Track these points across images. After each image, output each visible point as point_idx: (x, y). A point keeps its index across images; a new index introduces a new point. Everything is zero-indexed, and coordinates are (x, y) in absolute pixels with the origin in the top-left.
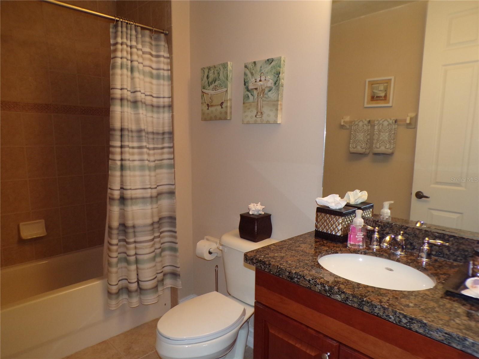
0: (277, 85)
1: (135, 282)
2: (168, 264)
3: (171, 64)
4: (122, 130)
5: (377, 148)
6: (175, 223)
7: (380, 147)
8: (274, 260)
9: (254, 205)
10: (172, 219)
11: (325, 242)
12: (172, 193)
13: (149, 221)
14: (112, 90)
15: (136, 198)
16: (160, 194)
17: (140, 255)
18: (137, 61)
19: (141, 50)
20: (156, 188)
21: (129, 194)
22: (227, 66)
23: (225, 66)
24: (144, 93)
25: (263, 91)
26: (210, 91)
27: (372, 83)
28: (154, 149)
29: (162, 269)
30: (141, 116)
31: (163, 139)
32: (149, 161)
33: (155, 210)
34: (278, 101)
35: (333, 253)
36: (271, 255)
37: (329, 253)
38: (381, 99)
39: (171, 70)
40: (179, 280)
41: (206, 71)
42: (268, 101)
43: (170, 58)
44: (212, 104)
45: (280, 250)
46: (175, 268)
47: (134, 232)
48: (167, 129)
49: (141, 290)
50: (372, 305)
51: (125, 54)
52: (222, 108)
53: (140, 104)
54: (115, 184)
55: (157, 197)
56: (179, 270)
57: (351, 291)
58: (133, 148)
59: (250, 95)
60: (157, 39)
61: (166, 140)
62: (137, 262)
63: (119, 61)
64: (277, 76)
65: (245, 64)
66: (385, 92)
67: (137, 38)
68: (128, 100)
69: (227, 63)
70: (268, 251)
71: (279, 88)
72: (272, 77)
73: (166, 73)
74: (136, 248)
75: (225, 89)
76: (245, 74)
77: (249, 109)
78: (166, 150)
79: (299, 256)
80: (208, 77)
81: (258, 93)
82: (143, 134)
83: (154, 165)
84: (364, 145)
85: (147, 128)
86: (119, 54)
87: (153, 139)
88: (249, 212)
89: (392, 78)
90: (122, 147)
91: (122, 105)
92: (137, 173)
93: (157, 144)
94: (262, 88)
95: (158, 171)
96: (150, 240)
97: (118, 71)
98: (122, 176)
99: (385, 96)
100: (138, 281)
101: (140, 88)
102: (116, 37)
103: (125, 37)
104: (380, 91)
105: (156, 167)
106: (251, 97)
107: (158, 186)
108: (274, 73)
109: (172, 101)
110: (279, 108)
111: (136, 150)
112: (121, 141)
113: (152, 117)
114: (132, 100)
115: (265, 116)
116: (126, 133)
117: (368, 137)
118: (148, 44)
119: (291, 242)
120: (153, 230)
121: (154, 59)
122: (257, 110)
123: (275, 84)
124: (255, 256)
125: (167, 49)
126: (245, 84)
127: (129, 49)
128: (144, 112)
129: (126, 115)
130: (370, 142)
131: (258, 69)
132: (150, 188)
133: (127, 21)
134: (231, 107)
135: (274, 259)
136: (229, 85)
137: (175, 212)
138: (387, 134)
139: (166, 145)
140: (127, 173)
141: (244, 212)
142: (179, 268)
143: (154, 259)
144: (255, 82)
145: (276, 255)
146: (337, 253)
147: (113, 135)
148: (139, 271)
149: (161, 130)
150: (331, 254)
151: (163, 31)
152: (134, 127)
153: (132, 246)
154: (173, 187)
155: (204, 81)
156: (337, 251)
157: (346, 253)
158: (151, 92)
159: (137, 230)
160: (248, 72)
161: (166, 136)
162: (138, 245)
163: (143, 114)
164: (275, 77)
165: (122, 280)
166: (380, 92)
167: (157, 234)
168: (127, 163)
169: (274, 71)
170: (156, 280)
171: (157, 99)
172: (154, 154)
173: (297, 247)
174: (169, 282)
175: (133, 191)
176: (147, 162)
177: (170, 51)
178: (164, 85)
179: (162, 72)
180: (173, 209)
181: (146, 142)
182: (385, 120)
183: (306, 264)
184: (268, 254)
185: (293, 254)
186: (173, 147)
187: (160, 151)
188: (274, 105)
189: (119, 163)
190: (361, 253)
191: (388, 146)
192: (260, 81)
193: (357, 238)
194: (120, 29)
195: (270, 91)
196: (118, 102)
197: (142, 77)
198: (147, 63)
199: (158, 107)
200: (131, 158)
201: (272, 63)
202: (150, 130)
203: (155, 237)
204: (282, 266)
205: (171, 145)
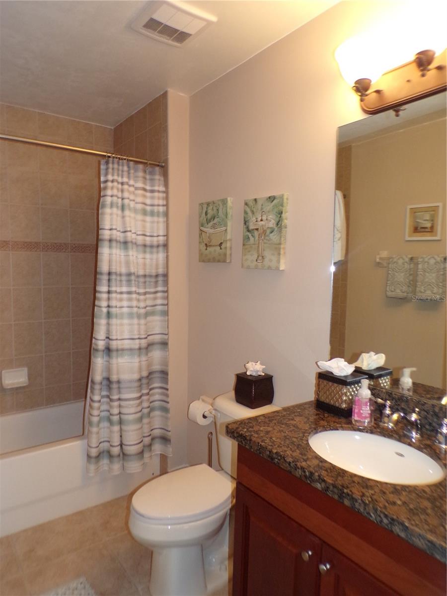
0: (279, 225)
1: (118, 446)
2: (157, 427)
3: (167, 198)
4: (109, 274)
5: (421, 292)
6: (167, 379)
7: (425, 291)
8: (256, 436)
9: (252, 364)
10: (164, 374)
11: (326, 415)
12: (164, 344)
13: (136, 376)
14: (101, 230)
15: (123, 350)
16: (150, 345)
17: (125, 414)
18: (128, 198)
19: (133, 186)
20: (146, 338)
21: (114, 344)
22: (227, 202)
23: (224, 202)
24: (135, 233)
25: (264, 232)
26: (208, 230)
27: (414, 211)
28: (145, 294)
29: (149, 432)
30: (131, 258)
31: (156, 282)
32: (139, 308)
33: (144, 364)
34: (280, 244)
35: (332, 430)
36: (256, 428)
37: (327, 429)
38: (427, 230)
39: (167, 205)
40: (169, 446)
41: (205, 206)
42: (270, 244)
43: (166, 192)
44: (211, 244)
45: (268, 422)
46: (165, 432)
47: (119, 388)
48: (161, 271)
49: (124, 455)
50: (353, 498)
51: (115, 192)
52: (221, 249)
53: (130, 245)
54: (100, 334)
55: (147, 348)
56: (169, 434)
57: (332, 480)
58: (121, 293)
59: (250, 235)
60: (151, 173)
61: (160, 282)
62: (121, 422)
63: (108, 200)
64: (279, 216)
65: (245, 201)
66: (432, 222)
67: (129, 173)
68: (116, 241)
69: (227, 199)
70: (254, 424)
71: (282, 229)
72: (274, 217)
73: (161, 209)
74: (120, 406)
75: (224, 228)
76: (246, 213)
77: (249, 251)
78: (159, 295)
79: (288, 432)
80: (206, 214)
81: (259, 235)
82: (133, 278)
83: (144, 312)
84: (405, 288)
85: (137, 271)
86: (109, 192)
87: (145, 282)
88: (246, 372)
89: (440, 204)
90: (109, 292)
91: (110, 247)
92: (126, 321)
93: (150, 288)
94: (263, 229)
95: (150, 318)
96: (137, 397)
97: (108, 210)
98: (108, 324)
99: (432, 227)
100: (121, 445)
101: (131, 227)
102: (106, 174)
103: (116, 174)
104: (425, 220)
105: (147, 315)
106: (252, 239)
107: (148, 335)
108: (276, 213)
109: (167, 240)
110: (282, 252)
111: (125, 296)
112: (109, 286)
113: (144, 258)
114: (122, 240)
115: (266, 260)
116: (113, 277)
117: (411, 278)
118: (141, 179)
119: (285, 413)
120: (140, 387)
121: (148, 194)
122: (258, 253)
123: (277, 224)
124: (237, 428)
125: (162, 182)
126: (245, 223)
127: (120, 186)
128: (135, 254)
129: (114, 258)
130: (413, 283)
131: (260, 207)
132: (139, 338)
133: (119, 156)
134: (231, 248)
135: (257, 434)
136: (229, 224)
137: (167, 366)
138: (434, 275)
139: (160, 289)
140: (114, 321)
141: (241, 371)
142: (170, 431)
143: (140, 419)
144: (257, 221)
145: (261, 429)
146: (338, 430)
147: (100, 279)
148: (124, 433)
149: (154, 273)
150: (329, 430)
151: (158, 164)
152: (124, 270)
153: (116, 404)
154: (166, 337)
155: (202, 218)
156: (337, 427)
157: (348, 430)
158: (143, 231)
159: (122, 386)
160: (248, 210)
161: (160, 279)
162: (123, 403)
163: (133, 256)
164: (277, 217)
165: (104, 442)
166: (426, 222)
167: (145, 391)
168: (113, 310)
169: (276, 210)
170: (141, 445)
171: (151, 238)
172: (145, 300)
173: (289, 420)
174: (158, 448)
175: (119, 341)
176: (135, 310)
177: (166, 185)
178: (158, 222)
179: (156, 208)
180: (165, 363)
181: (135, 286)
182: (431, 258)
183: (292, 443)
184: (253, 427)
185: (282, 428)
186: (167, 292)
187: (152, 296)
188: (276, 248)
189: (105, 310)
190: (367, 432)
191: (435, 290)
192: (261, 220)
193: (362, 414)
194: (110, 165)
195: (271, 232)
196: (106, 244)
197: (132, 215)
198: (140, 199)
199: (152, 246)
200: (119, 304)
201: (275, 202)
202: (141, 272)
203: (143, 394)
204: (263, 444)
205: (166, 289)
